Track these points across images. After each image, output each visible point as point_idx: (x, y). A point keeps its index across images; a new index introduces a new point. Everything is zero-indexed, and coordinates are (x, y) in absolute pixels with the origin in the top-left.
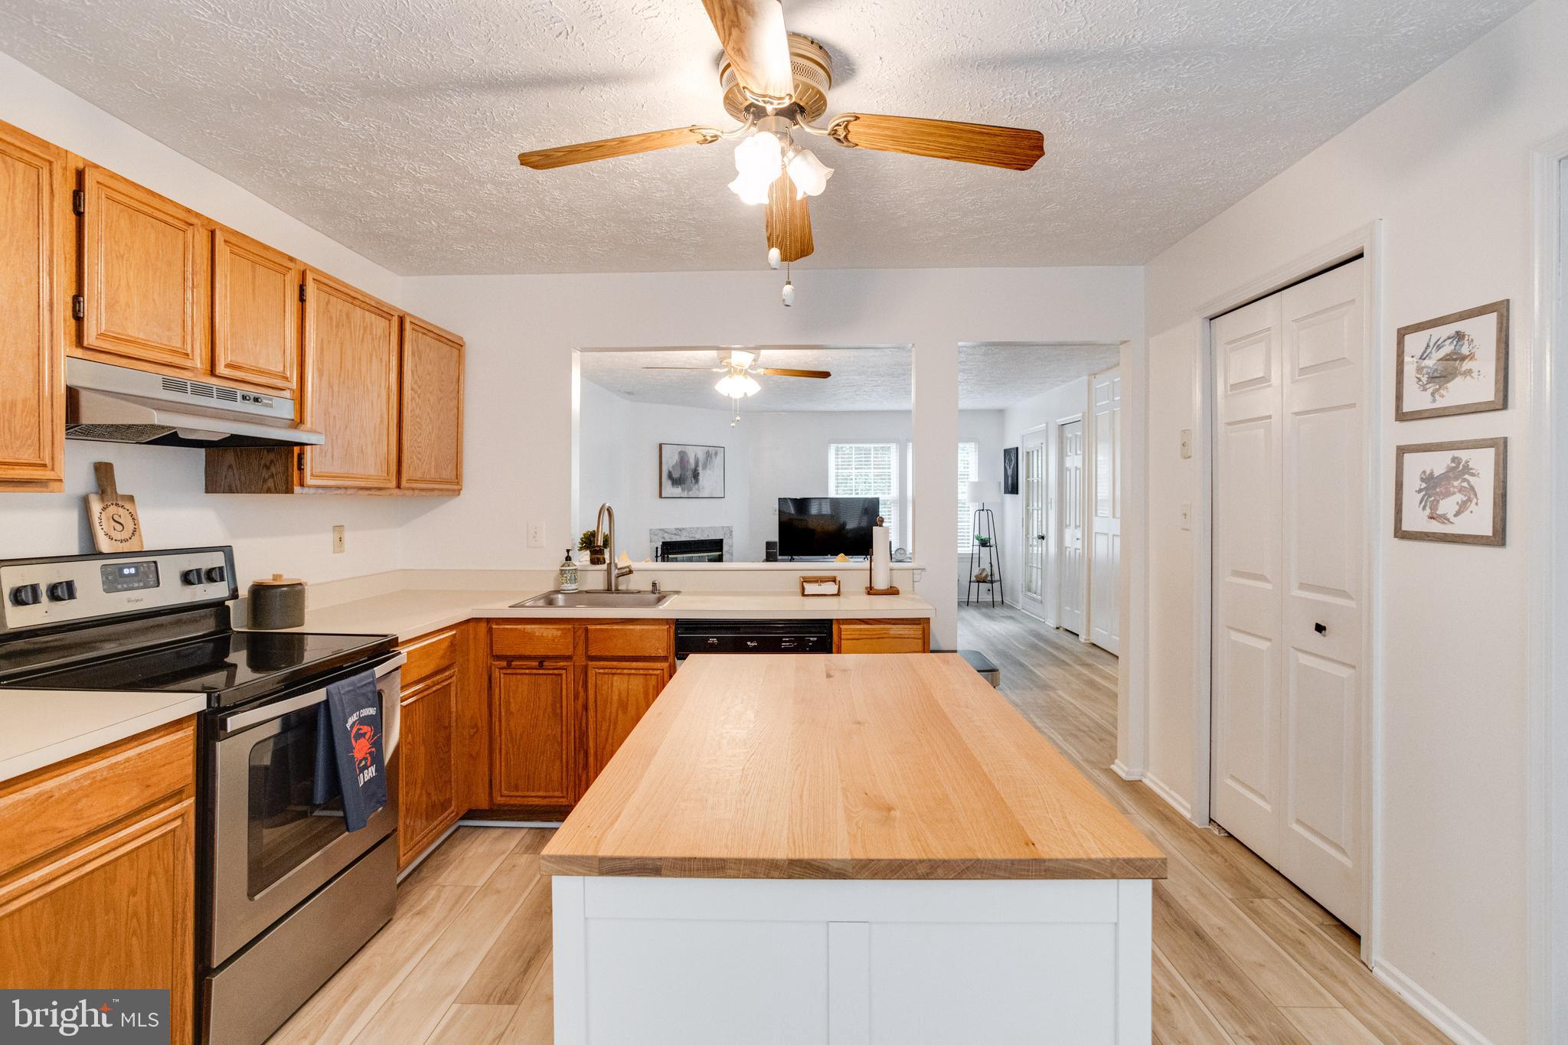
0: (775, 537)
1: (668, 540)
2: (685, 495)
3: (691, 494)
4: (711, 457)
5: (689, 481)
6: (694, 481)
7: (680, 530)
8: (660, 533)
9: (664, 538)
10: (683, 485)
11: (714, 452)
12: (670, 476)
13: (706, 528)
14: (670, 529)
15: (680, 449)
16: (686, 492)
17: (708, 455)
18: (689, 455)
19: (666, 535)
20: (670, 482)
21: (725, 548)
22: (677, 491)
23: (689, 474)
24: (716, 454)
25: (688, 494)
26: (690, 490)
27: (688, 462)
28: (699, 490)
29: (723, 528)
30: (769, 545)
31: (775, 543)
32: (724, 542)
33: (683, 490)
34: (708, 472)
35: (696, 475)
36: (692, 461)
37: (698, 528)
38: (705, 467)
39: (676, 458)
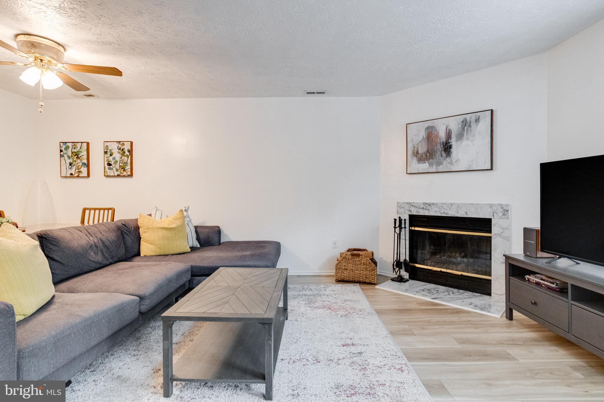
0: (536, 224)
1: (415, 213)
2: (434, 169)
3: (441, 168)
4: (470, 126)
5: (438, 154)
6: (444, 154)
7: (430, 205)
8: (407, 206)
9: (410, 211)
10: (431, 160)
11: (473, 118)
12: (416, 154)
13: (464, 204)
14: (417, 203)
15: (427, 125)
16: (434, 167)
17: (465, 124)
18: (438, 128)
19: (412, 209)
20: (415, 160)
21: (495, 229)
22: (424, 166)
23: (439, 147)
24: (477, 120)
25: (437, 168)
26: (439, 164)
27: (437, 136)
28: (451, 163)
29: (491, 206)
30: (527, 231)
31: (538, 230)
32: (493, 222)
33: (431, 165)
34: (465, 142)
35: (447, 148)
36: (442, 135)
37: (452, 204)
38: (460, 136)
39: (423, 134)
